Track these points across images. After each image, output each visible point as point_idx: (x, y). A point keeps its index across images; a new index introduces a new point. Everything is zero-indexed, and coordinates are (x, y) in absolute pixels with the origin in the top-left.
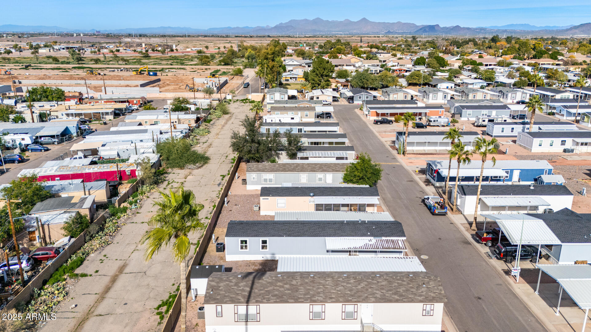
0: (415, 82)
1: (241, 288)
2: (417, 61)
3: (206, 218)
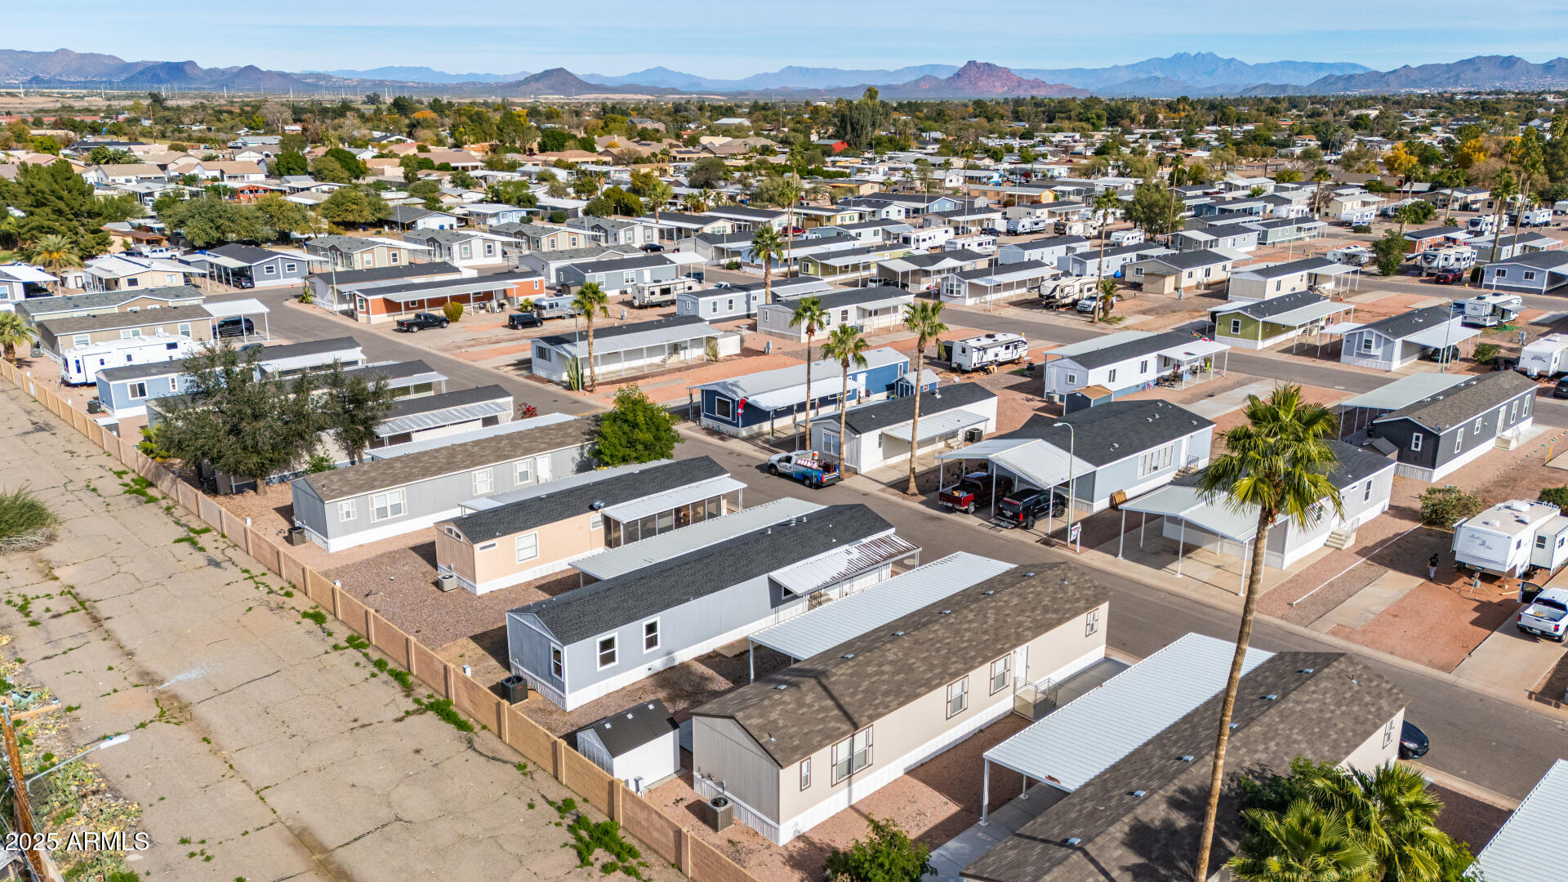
0: (350, 218)
1: (816, 707)
2: (283, 162)
3: (336, 647)
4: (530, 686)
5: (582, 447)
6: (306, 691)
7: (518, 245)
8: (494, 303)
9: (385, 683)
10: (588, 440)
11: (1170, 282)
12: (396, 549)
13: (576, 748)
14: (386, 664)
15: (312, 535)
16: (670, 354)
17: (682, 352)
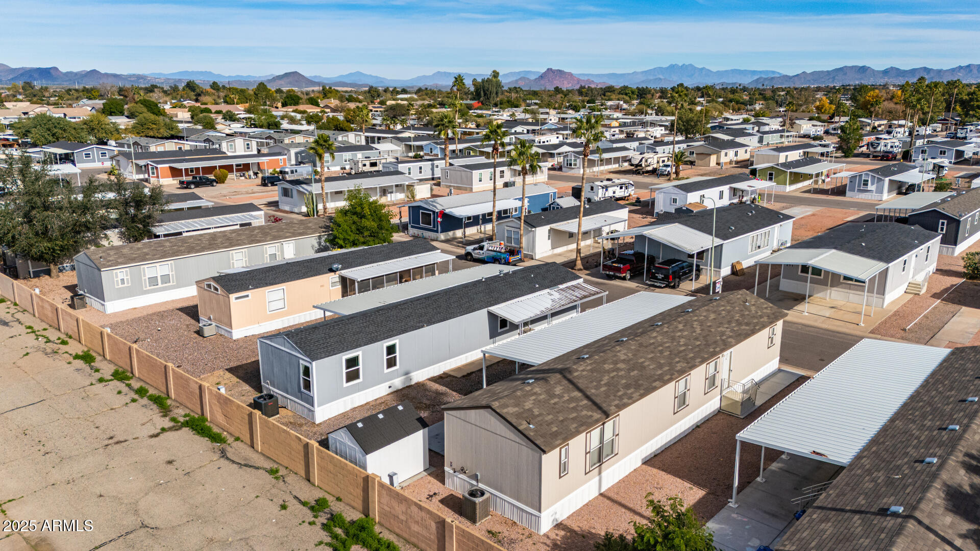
1: (566, 397)
2: (107, 108)
3: (101, 380)
4: (280, 403)
5: (320, 237)
6: (67, 416)
7: (268, 144)
8: (251, 173)
9: (145, 406)
10: (324, 232)
11: (713, 158)
12: (166, 309)
13: (327, 448)
14: (147, 391)
15: (92, 301)
16: (381, 196)
17: (389, 195)
